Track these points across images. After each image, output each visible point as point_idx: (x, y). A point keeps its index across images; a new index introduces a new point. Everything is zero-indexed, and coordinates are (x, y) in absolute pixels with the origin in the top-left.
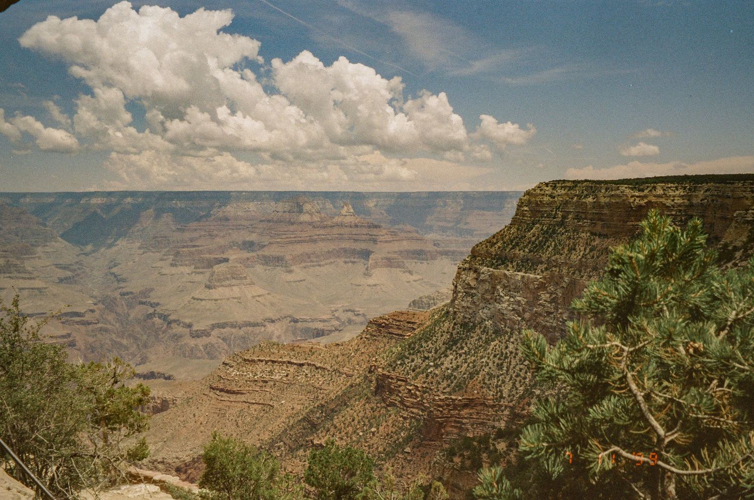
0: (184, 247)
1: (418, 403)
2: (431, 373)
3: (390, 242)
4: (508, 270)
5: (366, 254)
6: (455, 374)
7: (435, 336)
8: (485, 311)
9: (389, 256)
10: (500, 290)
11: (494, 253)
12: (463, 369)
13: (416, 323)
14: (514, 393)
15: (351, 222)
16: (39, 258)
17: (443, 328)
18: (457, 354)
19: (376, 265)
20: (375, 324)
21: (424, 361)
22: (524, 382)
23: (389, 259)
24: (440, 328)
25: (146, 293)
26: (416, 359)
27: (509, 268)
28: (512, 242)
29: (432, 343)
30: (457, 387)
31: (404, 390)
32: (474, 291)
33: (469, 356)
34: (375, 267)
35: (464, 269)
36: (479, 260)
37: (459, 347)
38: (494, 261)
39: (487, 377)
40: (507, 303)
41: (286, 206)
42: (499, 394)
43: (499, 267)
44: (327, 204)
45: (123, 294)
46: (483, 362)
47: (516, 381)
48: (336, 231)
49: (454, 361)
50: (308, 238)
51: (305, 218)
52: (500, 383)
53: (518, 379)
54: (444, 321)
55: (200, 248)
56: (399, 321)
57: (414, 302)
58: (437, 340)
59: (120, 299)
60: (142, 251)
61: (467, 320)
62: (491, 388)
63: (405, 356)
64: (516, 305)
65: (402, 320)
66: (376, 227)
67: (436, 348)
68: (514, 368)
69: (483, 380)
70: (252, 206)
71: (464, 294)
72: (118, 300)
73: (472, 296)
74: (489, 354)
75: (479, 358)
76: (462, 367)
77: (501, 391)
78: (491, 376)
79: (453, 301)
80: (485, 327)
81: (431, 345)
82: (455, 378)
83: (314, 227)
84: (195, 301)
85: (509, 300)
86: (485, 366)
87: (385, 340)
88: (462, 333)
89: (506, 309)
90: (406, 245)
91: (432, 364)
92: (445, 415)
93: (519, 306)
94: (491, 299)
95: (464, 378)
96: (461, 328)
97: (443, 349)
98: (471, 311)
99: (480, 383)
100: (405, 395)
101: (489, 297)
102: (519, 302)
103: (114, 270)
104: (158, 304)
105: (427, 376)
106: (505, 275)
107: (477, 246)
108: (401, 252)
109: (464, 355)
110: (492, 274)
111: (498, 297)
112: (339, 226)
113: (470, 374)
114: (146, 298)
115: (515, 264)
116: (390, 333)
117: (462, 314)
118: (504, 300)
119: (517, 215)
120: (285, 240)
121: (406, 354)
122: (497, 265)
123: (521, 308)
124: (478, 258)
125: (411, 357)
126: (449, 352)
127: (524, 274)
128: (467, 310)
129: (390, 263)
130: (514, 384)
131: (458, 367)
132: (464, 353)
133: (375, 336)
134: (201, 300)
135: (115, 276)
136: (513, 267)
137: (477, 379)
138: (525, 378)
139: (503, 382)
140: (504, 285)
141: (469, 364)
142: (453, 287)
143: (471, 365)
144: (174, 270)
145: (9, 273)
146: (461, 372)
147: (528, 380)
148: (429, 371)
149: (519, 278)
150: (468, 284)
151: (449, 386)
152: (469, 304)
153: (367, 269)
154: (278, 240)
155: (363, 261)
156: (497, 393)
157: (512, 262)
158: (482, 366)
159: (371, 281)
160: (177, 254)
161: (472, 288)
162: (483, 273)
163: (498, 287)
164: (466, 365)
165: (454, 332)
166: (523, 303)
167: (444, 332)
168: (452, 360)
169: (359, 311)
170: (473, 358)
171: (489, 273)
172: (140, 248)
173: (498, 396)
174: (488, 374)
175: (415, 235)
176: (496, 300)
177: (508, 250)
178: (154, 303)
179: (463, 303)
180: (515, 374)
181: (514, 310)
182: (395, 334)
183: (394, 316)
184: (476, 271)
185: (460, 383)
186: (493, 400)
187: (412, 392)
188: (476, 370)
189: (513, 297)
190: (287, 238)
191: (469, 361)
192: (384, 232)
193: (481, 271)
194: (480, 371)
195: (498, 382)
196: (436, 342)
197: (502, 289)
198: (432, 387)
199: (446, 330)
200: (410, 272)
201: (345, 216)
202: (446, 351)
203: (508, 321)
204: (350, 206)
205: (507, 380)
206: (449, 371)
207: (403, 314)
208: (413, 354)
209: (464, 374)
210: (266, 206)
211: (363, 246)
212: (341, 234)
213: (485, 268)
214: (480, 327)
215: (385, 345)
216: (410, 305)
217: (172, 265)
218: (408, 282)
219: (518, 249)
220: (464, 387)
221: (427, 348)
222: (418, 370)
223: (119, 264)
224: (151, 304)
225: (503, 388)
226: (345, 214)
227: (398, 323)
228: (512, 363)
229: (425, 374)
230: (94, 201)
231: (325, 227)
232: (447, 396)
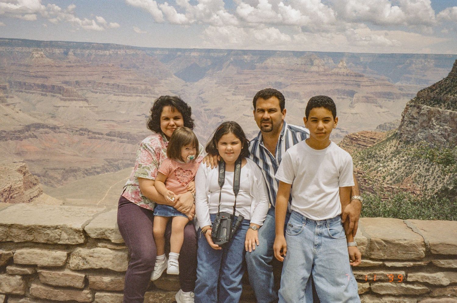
0: (241, 84)
1: (370, 188)
2: (380, 170)
3: (369, 86)
4: (441, 108)
5: (351, 94)
6: (396, 172)
7: (386, 148)
8: (422, 134)
9: (368, 95)
10: (434, 121)
11: (432, 96)
12: (402, 170)
13: (376, 139)
14: (435, 187)
15: (344, 73)
16: (162, 86)
17: (392, 143)
18: (399, 160)
19: (358, 101)
20: (350, 138)
21: (377, 163)
22: (443, 182)
23: (367, 98)
24: (390, 143)
25: (218, 110)
26: (371, 161)
27: (441, 107)
28: (446, 89)
29: (383, 152)
30: (396, 180)
31: (361, 179)
32: (415, 121)
33: (407, 162)
34: (357, 102)
35: (411, 106)
36: (422, 101)
37: (401, 156)
38: (432, 102)
39: (418, 176)
40: (438, 130)
41: (303, 61)
42: (425, 187)
43: (435, 106)
44: (329, 60)
45: (205, 110)
46: (416, 167)
47: (437, 180)
48: (334, 78)
49: (396, 164)
50: (315, 82)
51: (314, 69)
52: (426, 180)
53: (439, 179)
54: (393, 139)
55: (250, 85)
56: (365, 137)
57: (380, 126)
58: (387, 150)
59: (204, 113)
60: (217, 85)
61: (409, 139)
62: (420, 183)
63: (364, 159)
64: (443, 131)
65: (367, 136)
66: (360, 76)
67: (386, 156)
68: (437, 172)
69: (415, 178)
70: (282, 60)
71: (409, 122)
72: (203, 113)
73: (414, 124)
74: (421, 162)
75: (414, 164)
76: (401, 168)
77: (426, 186)
78: (420, 176)
79: (401, 126)
80: (421, 144)
81: (382, 154)
82: (396, 175)
83: (319, 75)
84: (245, 116)
85: (439, 128)
86: (417, 169)
87: (355, 148)
88: (404, 147)
89: (436, 133)
90: (379, 89)
91: (381, 165)
92: (386, 197)
93: (446, 132)
94: (427, 126)
95: (402, 175)
96: (404, 144)
97: (390, 157)
98: (412, 134)
99: (412, 179)
100: (362, 182)
101: (426, 125)
102: (446, 129)
103: (201, 96)
104: (224, 117)
105: (377, 172)
106: (439, 111)
107: (421, 91)
108: (376, 93)
109: (404, 161)
110: (429, 110)
111: (431, 126)
112: (335, 74)
113: (406, 173)
114: (218, 113)
115: (446, 104)
116: (358, 144)
117: (406, 135)
118: (435, 128)
119: (452, 71)
120: (301, 82)
121: (366, 158)
122: (434, 104)
123: (447, 134)
124: (421, 99)
125: (368, 160)
126: (394, 158)
127: (452, 111)
128: (410, 132)
129: (368, 100)
130: (436, 182)
131: (399, 168)
132: (404, 160)
133: (348, 145)
134: (248, 116)
135: (202, 99)
136: (445, 106)
137: (410, 177)
138: (444, 179)
139: (429, 180)
140: (437, 118)
141: (407, 167)
142: (401, 118)
143: (408, 168)
144: (234, 98)
145: (146, 94)
146: (400, 172)
147: (446, 180)
148: (379, 169)
149: (448, 113)
150: (413, 116)
151: (391, 179)
152: (411, 129)
153: (351, 103)
154: (296, 82)
155: (349, 97)
156: (423, 186)
157: (444, 103)
158: (415, 169)
159: (354, 111)
160: (237, 88)
161: (414, 119)
162: (423, 109)
163: (433, 119)
164: (405, 167)
165: (399, 146)
166: (449, 130)
167: (392, 146)
168: (395, 164)
169: (343, 129)
170: (410, 164)
171: (427, 110)
172: (216, 83)
173: (424, 189)
174: (419, 174)
175: (387, 82)
176: (430, 128)
177: (442, 95)
178: (222, 116)
179: (407, 128)
180: (437, 176)
181: (442, 134)
182: (362, 145)
183: (362, 133)
184: (418, 108)
185: (399, 178)
186: (420, 191)
187: (367, 181)
188: (411, 171)
189: (442, 126)
190: (302, 81)
191: (406, 165)
192: (366, 79)
193: (422, 108)
194: (414, 172)
195: (425, 180)
196: (386, 152)
197: (435, 120)
198: (380, 180)
199: (394, 145)
200: (381, 107)
201: (341, 68)
202: (392, 157)
203: (437, 141)
204: (344, 62)
205: (431, 179)
206: (393, 170)
207: (368, 133)
208: (370, 158)
209: (402, 173)
210: (291, 60)
211: (350, 88)
212: (336, 80)
213: (425, 106)
214: (417, 144)
215: (354, 152)
216: (377, 128)
217: (233, 94)
218: (379, 113)
219: (450, 94)
220: (401, 181)
221: (379, 155)
222: (372, 168)
223: (204, 92)
224: (221, 117)
225: (428, 184)
226: (340, 67)
227: (364, 138)
228: (436, 169)
229: (376, 171)
230: (193, 54)
231: (327, 75)
232: (388, 186)
